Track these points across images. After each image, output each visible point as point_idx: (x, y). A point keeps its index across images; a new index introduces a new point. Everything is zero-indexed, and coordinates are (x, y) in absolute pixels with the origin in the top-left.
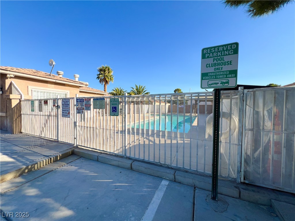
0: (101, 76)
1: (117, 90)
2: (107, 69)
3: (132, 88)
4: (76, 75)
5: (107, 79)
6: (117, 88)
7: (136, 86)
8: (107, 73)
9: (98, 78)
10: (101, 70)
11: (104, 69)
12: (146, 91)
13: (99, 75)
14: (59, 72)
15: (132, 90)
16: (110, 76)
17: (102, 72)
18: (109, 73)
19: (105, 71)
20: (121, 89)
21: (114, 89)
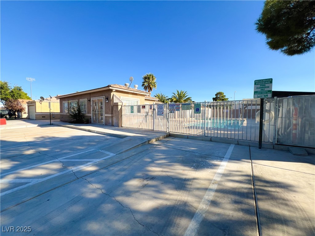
0: (146, 83)
1: (158, 96)
2: (151, 76)
3: (174, 93)
4: (136, 85)
5: (151, 86)
6: (159, 94)
7: (178, 92)
8: (151, 80)
9: (143, 85)
10: (145, 78)
11: (149, 77)
12: (187, 96)
13: (145, 82)
14: (127, 84)
15: (173, 96)
16: (154, 84)
17: (147, 80)
18: (152, 80)
19: (149, 79)
20: (162, 95)
21: (156, 95)
